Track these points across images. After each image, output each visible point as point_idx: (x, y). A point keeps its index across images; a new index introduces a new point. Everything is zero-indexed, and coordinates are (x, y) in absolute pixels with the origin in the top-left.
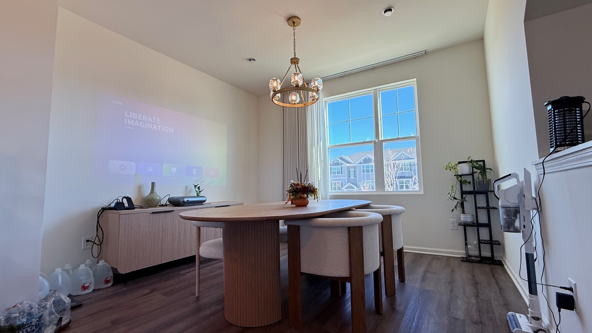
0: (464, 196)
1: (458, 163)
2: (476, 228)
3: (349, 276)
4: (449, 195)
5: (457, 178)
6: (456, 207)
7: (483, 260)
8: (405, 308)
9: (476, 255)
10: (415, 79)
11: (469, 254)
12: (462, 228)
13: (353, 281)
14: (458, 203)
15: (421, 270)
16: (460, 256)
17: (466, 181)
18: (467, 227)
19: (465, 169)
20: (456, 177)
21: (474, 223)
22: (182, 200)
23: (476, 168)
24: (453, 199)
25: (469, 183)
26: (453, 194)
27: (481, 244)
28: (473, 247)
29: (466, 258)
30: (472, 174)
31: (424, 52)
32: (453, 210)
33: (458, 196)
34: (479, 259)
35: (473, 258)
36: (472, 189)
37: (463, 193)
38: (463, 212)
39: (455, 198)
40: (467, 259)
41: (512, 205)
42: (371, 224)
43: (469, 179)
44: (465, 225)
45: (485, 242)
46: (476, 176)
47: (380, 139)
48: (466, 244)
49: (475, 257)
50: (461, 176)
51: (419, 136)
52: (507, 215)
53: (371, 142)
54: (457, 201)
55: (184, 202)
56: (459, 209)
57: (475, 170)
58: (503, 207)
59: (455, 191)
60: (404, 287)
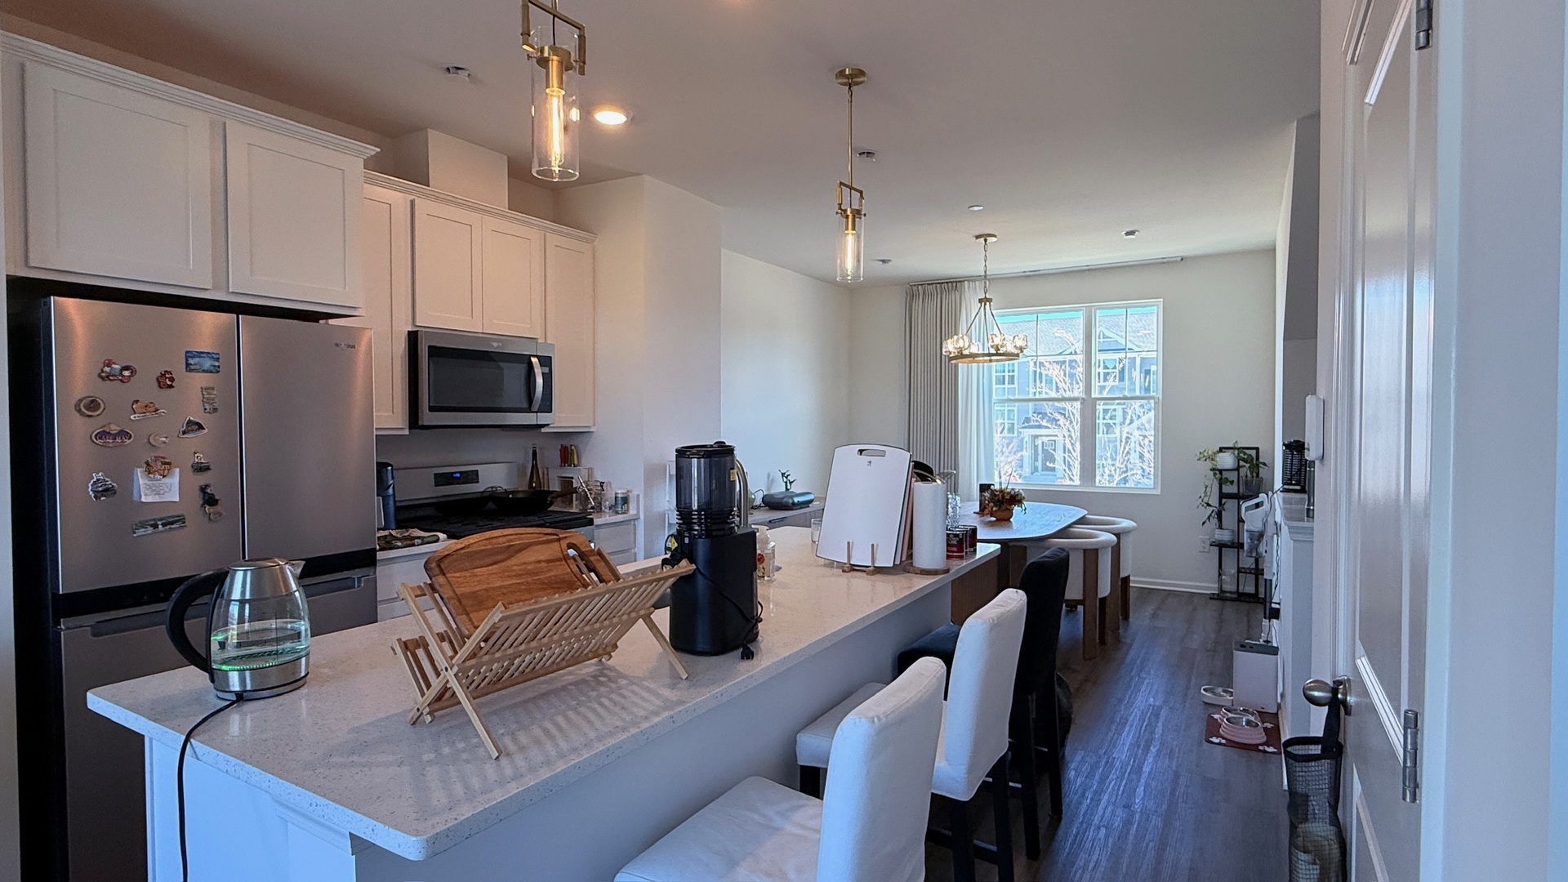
0: (1224, 501)
1: (1218, 449)
2: (1236, 550)
3: (1082, 598)
4: (1200, 500)
5: (1215, 474)
6: (1209, 518)
7: (1241, 597)
8: (1133, 640)
9: (1233, 591)
10: (1162, 300)
11: (1223, 589)
12: (1217, 549)
13: (1087, 603)
14: (1213, 512)
15: (1150, 609)
16: (1209, 592)
17: (1227, 479)
18: (1224, 549)
19: (1227, 460)
20: (1212, 473)
21: (1233, 543)
22: (791, 501)
23: (1244, 460)
24: (1205, 505)
25: (1232, 482)
26: (1206, 499)
27: (1240, 574)
28: (1229, 577)
29: (1218, 594)
30: (1238, 469)
31: (1179, 259)
32: (1204, 523)
33: (1214, 501)
34: (1236, 596)
35: (1228, 595)
36: (1236, 491)
37: (1222, 496)
38: (1220, 527)
39: (1209, 505)
40: (1220, 597)
41: (1257, 530)
42: (1104, 545)
43: (1233, 476)
44: (1221, 546)
45: (1246, 571)
46: (1243, 471)
47: (1093, 396)
48: (1220, 575)
49: (1230, 592)
50: (1221, 471)
51: (1161, 398)
52: (1251, 539)
53: (1076, 399)
54: (1212, 509)
55: (793, 504)
56: (1215, 521)
57: (1242, 463)
58: (1247, 531)
59: (1208, 494)
60: (1128, 625)
